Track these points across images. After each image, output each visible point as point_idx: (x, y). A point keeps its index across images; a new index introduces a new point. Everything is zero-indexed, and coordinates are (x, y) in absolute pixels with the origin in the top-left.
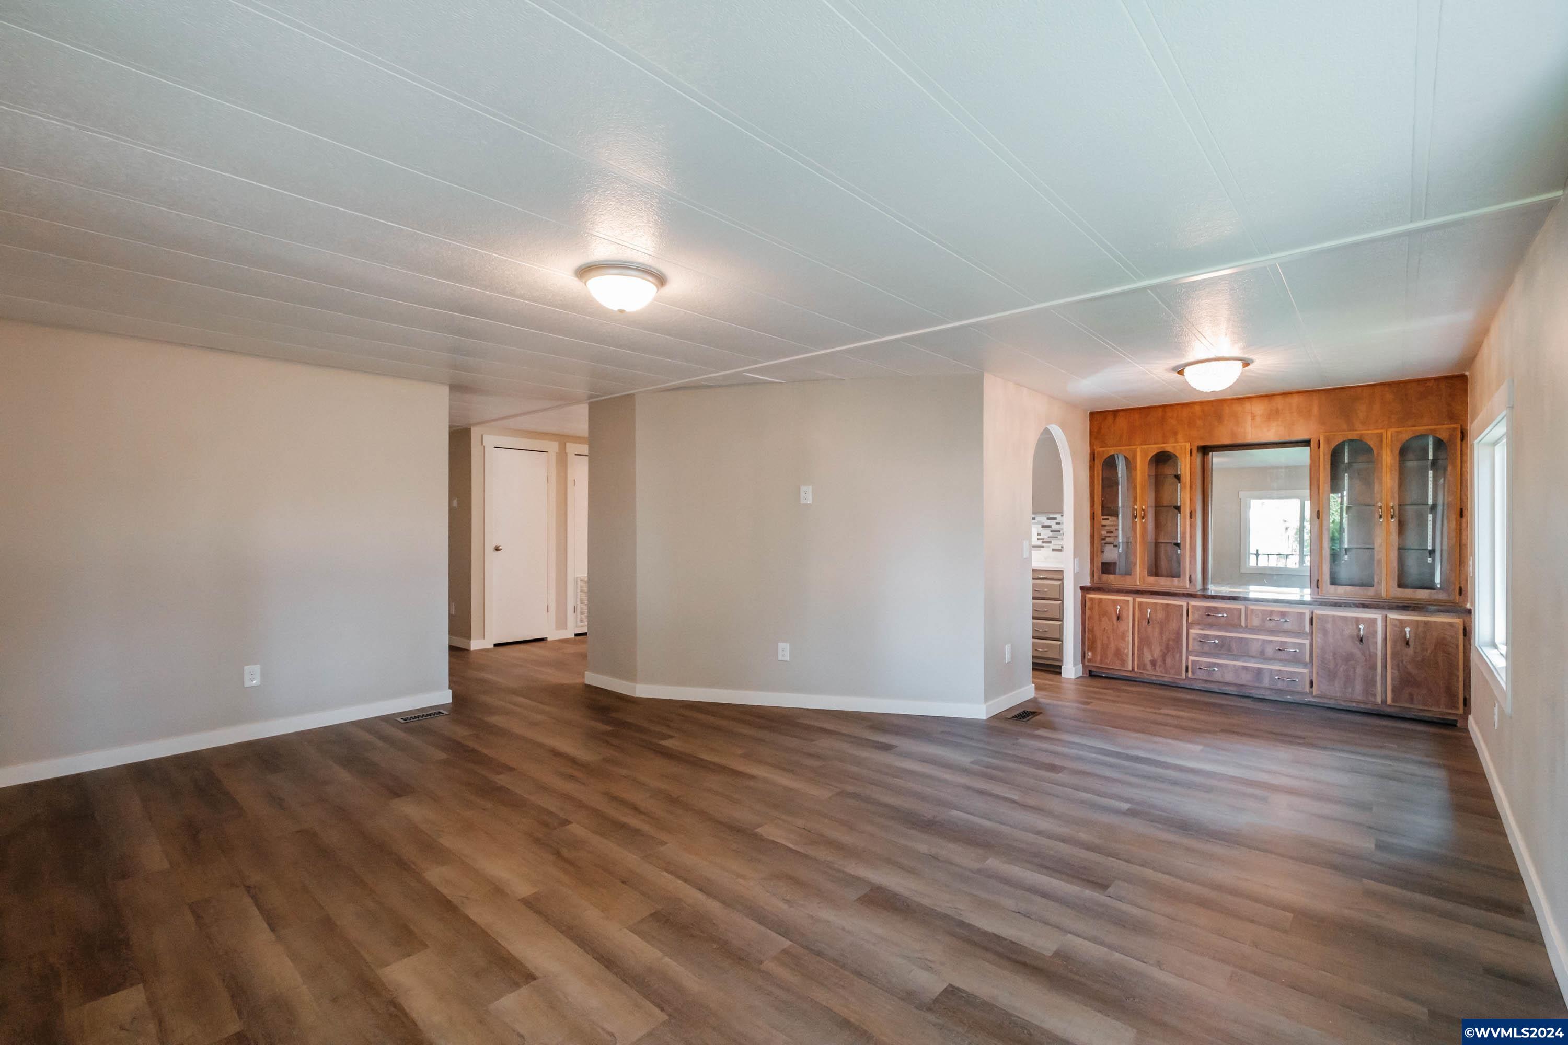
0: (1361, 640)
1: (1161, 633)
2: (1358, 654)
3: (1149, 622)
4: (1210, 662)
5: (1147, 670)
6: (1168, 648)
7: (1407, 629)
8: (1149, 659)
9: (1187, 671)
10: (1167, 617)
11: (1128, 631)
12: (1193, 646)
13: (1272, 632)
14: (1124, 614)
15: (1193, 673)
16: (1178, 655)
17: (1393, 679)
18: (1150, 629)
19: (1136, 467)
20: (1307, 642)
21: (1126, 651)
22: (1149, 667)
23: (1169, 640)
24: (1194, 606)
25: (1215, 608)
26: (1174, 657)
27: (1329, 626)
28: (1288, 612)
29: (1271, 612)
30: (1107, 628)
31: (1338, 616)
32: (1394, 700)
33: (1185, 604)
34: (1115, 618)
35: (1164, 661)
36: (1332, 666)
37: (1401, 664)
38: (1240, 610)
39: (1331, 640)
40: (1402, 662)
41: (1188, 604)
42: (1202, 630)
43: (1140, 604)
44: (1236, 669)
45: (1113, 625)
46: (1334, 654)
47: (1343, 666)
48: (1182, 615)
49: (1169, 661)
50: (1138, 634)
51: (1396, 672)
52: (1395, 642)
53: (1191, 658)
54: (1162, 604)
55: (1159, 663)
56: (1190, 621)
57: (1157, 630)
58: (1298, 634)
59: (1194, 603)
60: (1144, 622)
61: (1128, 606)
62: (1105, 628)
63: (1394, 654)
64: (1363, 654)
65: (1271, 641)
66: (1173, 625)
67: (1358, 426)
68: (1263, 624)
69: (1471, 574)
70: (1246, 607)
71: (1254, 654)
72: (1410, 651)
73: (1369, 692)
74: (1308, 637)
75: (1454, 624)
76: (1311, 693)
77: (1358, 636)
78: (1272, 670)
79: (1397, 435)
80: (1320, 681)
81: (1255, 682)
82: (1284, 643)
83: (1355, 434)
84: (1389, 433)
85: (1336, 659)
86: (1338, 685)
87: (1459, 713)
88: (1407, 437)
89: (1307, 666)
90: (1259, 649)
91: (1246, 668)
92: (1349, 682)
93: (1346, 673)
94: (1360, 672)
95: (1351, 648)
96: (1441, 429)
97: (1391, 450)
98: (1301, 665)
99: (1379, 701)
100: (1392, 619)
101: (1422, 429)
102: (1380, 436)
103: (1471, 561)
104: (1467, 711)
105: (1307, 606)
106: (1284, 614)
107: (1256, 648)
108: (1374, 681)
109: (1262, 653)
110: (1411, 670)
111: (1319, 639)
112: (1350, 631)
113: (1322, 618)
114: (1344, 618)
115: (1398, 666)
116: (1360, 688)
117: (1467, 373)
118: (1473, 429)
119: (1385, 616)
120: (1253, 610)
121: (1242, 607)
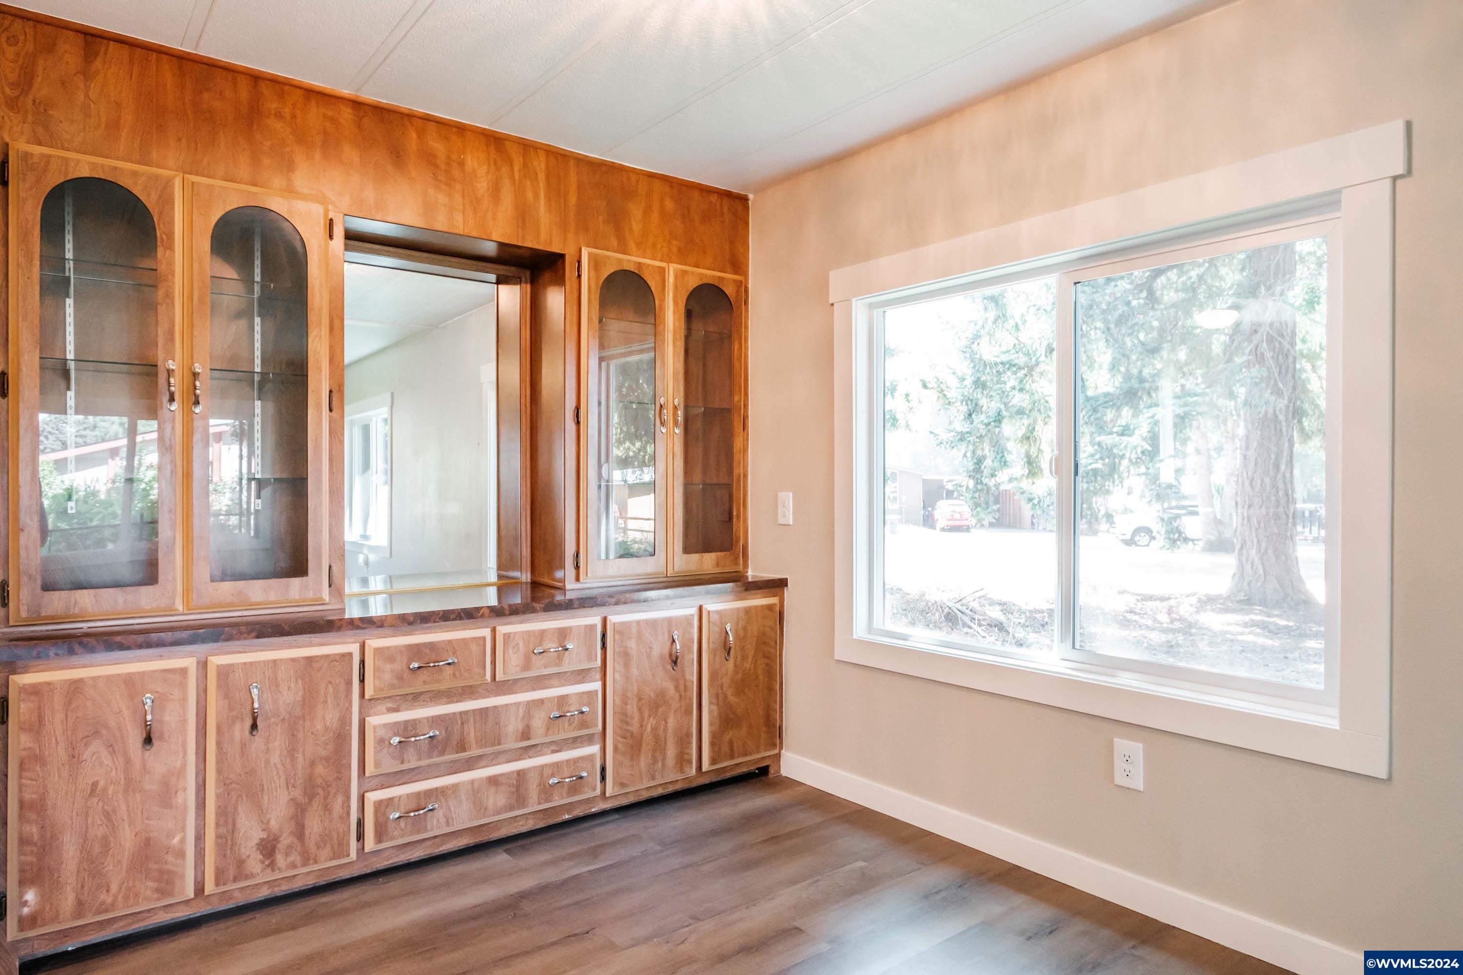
0: (675, 662)
1: (291, 752)
2: (670, 686)
3: (254, 726)
4: (419, 794)
5: (251, 876)
6: (311, 789)
7: (728, 627)
8: (256, 841)
9: (360, 837)
10: (309, 700)
11: (181, 772)
12: (377, 764)
13: (540, 682)
14: (170, 718)
15: (380, 834)
16: (338, 803)
17: (711, 724)
18: (258, 742)
19: (171, 236)
20: (597, 686)
21: (176, 840)
22: (255, 863)
23: (313, 764)
24: (378, 651)
25: (432, 646)
26: (327, 809)
27: (632, 644)
28: (570, 628)
29: (542, 633)
30: (102, 783)
31: (647, 622)
32: (713, 761)
33: (354, 648)
34: (135, 737)
35: (300, 833)
36: (635, 727)
37: (720, 691)
38: (484, 639)
39: (635, 672)
40: (722, 688)
41: (362, 647)
42: (396, 710)
43: (225, 672)
44: (475, 789)
45: (128, 761)
46: (640, 699)
47: (651, 719)
48: (349, 683)
49: (314, 825)
50: (219, 771)
51: (715, 708)
52: (713, 653)
53: (372, 797)
54: (293, 660)
55: (286, 840)
56: (368, 694)
57: (279, 743)
58: (582, 675)
59: (376, 642)
60: (238, 726)
61: (183, 686)
62: (95, 784)
63: (713, 676)
64: (677, 688)
65: (542, 701)
66: (328, 716)
67: (632, 246)
68: (526, 667)
69: (781, 521)
70: (494, 630)
71: (511, 743)
72: (730, 665)
73: (682, 760)
74: (598, 676)
75: (770, 608)
76: (604, 792)
77: (671, 655)
78: (542, 767)
79: (680, 276)
80: (617, 764)
81: (511, 808)
82: (562, 700)
83: (630, 261)
84: (672, 269)
85: (640, 709)
86: (644, 761)
87: (776, 751)
88: (693, 283)
89: (598, 738)
90: (520, 727)
91: (493, 781)
92: (659, 746)
93: (655, 729)
94: (671, 722)
95: (662, 680)
96: (727, 279)
97: (676, 303)
98: (589, 740)
99: (694, 771)
100: (709, 612)
101: (710, 275)
102: (662, 271)
103: (787, 498)
104: (781, 748)
105: (595, 610)
106: (563, 634)
107: (513, 725)
108: (689, 735)
109: (525, 735)
110: (732, 699)
111: (617, 677)
112: (660, 647)
113: (623, 630)
114: (653, 624)
115: (716, 697)
116: (671, 752)
117: (751, 196)
118: (838, 279)
119: (700, 608)
120: (507, 636)
121: (486, 632)
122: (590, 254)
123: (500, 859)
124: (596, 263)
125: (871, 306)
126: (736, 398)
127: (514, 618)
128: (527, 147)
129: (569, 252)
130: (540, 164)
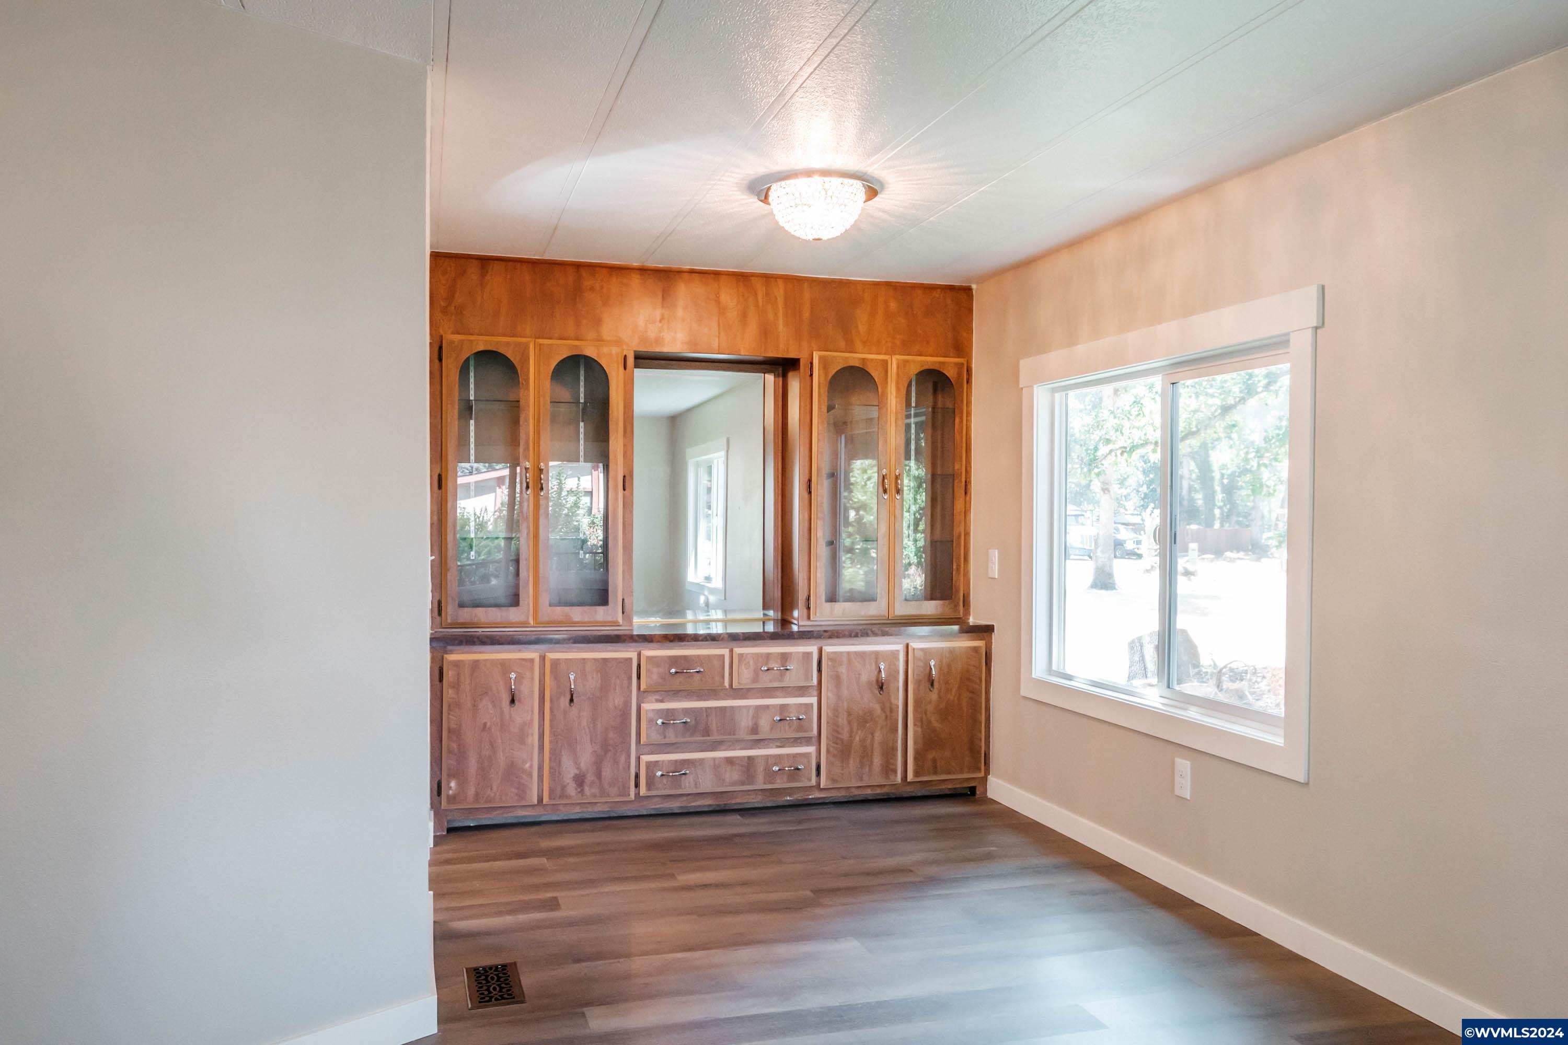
0: (881, 688)
1: (594, 720)
2: (877, 708)
3: (572, 700)
4: (676, 761)
5: (568, 797)
6: (605, 746)
7: (932, 663)
8: (572, 775)
9: (637, 785)
10: (605, 688)
11: (530, 724)
12: (648, 736)
13: (767, 692)
14: (524, 689)
15: (649, 785)
16: (622, 759)
17: (915, 743)
18: (574, 711)
19: (527, 380)
20: (813, 700)
21: (528, 765)
22: (572, 789)
23: (607, 729)
24: (650, 659)
25: (685, 658)
26: (616, 762)
27: (843, 670)
28: (791, 653)
29: (768, 656)
30: (488, 724)
31: (856, 653)
32: (917, 773)
33: (634, 656)
34: (506, 699)
35: (599, 775)
36: (845, 736)
37: (924, 716)
38: (723, 656)
39: (845, 692)
40: (926, 714)
41: (639, 655)
42: (662, 701)
43: (555, 663)
44: (716, 765)
45: (502, 713)
46: (849, 714)
47: (859, 732)
48: (630, 678)
49: (607, 772)
50: (551, 727)
51: (919, 729)
52: (918, 683)
53: (645, 758)
54: (595, 660)
55: (590, 778)
56: (643, 687)
57: (586, 714)
58: (802, 691)
59: (649, 652)
60: (562, 699)
61: (532, 669)
62: (485, 724)
63: (917, 703)
64: (883, 709)
65: (768, 707)
66: (616, 700)
67: (858, 345)
68: (756, 679)
69: (990, 575)
70: (731, 651)
71: (742, 734)
72: (934, 696)
73: (888, 769)
74: (815, 693)
75: (976, 650)
76: (819, 784)
77: (877, 681)
78: (768, 757)
79: (902, 365)
80: (829, 763)
81: (743, 784)
82: (783, 707)
83: (854, 359)
84: (894, 362)
85: (849, 722)
86: (853, 764)
87: (982, 774)
88: (914, 370)
89: (814, 740)
90: (750, 724)
91: (730, 761)
92: (866, 755)
93: (863, 741)
94: (878, 737)
95: (869, 701)
96: (949, 365)
97: (898, 389)
98: (807, 741)
99: (899, 779)
100: (914, 649)
101: (930, 361)
102: (885, 364)
103: (995, 555)
104: (987, 772)
105: (813, 641)
106: (785, 657)
107: (745, 722)
108: (894, 749)
109: (755, 730)
110: (936, 724)
111: (830, 694)
112: (867, 675)
113: (835, 659)
114: (862, 655)
115: (919, 721)
116: (877, 761)
117: (974, 286)
118: (1027, 367)
119: (907, 646)
120: (741, 656)
121: (725, 652)
122: (820, 358)
123: (736, 818)
124: (825, 363)
125: (1054, 390)
126: (957, 467)
127: (747, 643)
128: (768, 278)
129: (803, 357)
130: (779, 291)
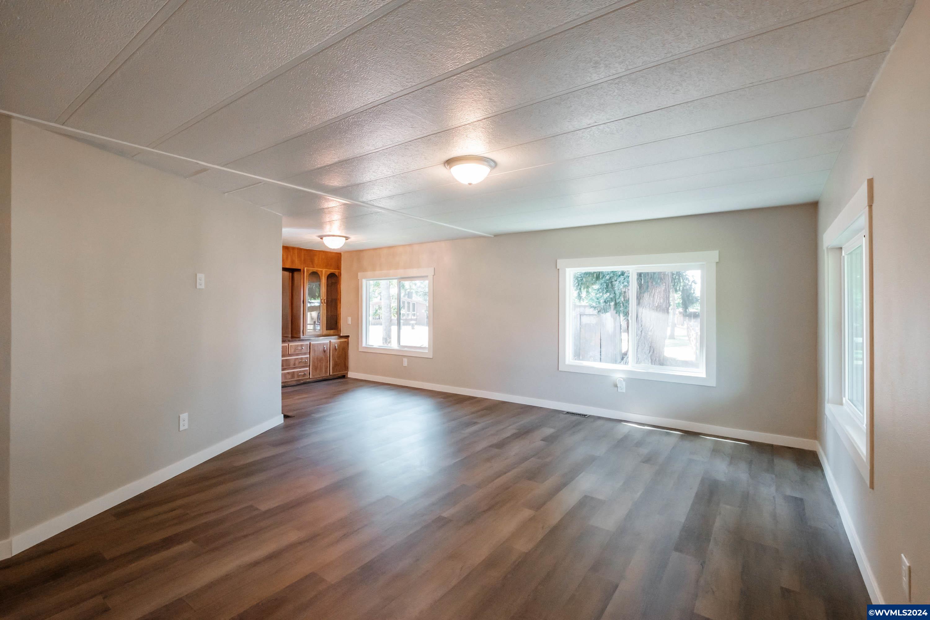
0: (325, 352)
2: (323, 357)
7: (336, 345)
13: (297, 355)
17: (332, 365)
20: (308, 356)
27: (316, 348)
28: (303, 344)
29: (298, 345)
31: (318, 343)
32: (333, 373)
36: (316, 365)
38: (287, 346)
39: (316, 354)
40: (335, 358)
46: (317, 359)
47: (319, 363)
51: (333, 362)
52: (333, 351)
58: (305, 354)
63: (333, 355)
64: (325, 357)
65: (298, 358)
67: (315, 266)
68: (295, 351)
69: (348, 323)
70: (288, 345)
71: (292, 366)
72: (337, 353)
73: (326, 372)
74: (309, 354)
75: (345, 341)
76: (310, 377)
77: (324, 350)
78: (298, 371)
79: (326, 271)
80: (312, 372)
81: (292, 378)
82: (302, 358)
83: (315, 269)
84: (324, 270)
85: (317, 361)
86: (318, 371)
87: (346, 372)
88: (329, 273)
89: (308, 366)
90: (293, 363)
91: (288, 373)
92: (321, 369)
93: (320, 366)
94: (324, 364)
95: (322, 355)
96: (336, 272)
97: (325, 277)
98: (306, 367)
99: (328, 374)
100: (332, 342)
101: (332, 271)
102: (322, 271)
103: (350, 319)
104: (348, 371)
105: (308, 341)
106: (302, 346)
107: (292, 363)
108: (327, 367)
109: (294, 364)
110: (337, 360)
111: (313, 354)
112: (321, 349)
113: (314, 345)
114: (320, 344)
115: (333, 359)
116: (324, 371)
117: (342, 253)
118: (360, 274)
119: (330, 341)
120: (291, 346)
121: (287, 345)
122: (307, 269)
123: (290, 388)
124: (308, 270)
125: (367, 280)
126: (338, 297)
127: (292, 342)
128: (293, 248)
129: (302, 269)
130: (296, 251)
